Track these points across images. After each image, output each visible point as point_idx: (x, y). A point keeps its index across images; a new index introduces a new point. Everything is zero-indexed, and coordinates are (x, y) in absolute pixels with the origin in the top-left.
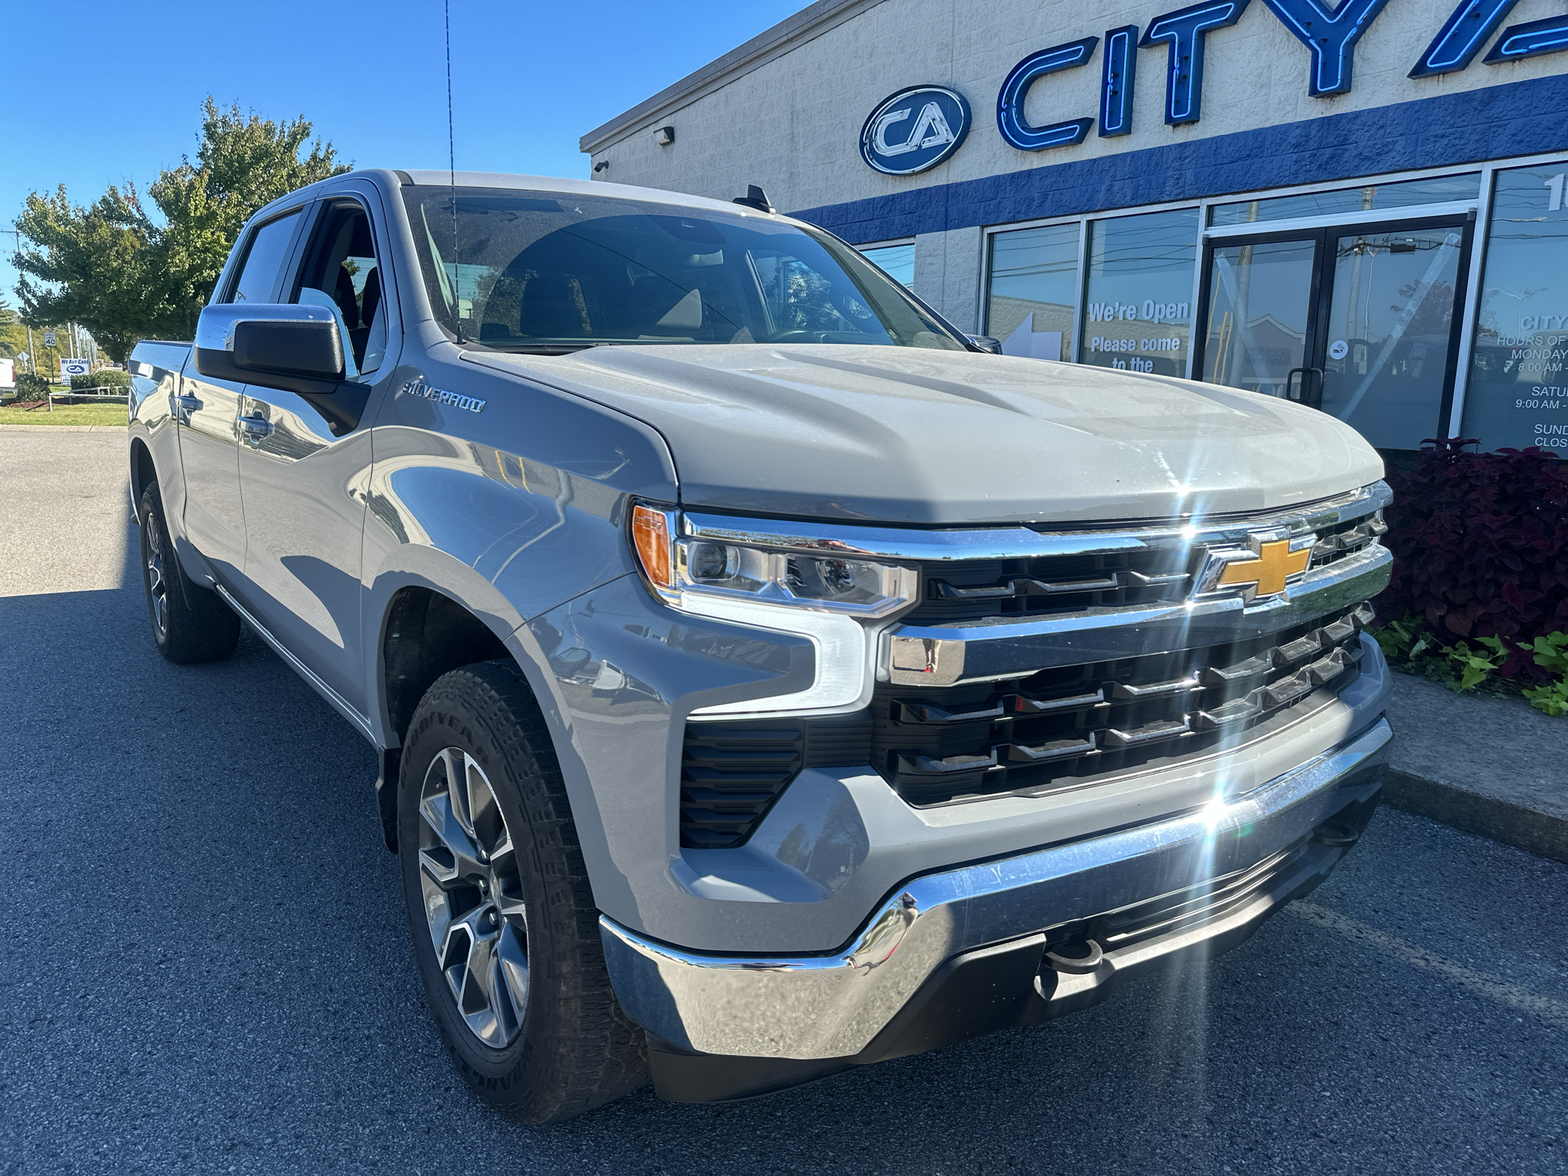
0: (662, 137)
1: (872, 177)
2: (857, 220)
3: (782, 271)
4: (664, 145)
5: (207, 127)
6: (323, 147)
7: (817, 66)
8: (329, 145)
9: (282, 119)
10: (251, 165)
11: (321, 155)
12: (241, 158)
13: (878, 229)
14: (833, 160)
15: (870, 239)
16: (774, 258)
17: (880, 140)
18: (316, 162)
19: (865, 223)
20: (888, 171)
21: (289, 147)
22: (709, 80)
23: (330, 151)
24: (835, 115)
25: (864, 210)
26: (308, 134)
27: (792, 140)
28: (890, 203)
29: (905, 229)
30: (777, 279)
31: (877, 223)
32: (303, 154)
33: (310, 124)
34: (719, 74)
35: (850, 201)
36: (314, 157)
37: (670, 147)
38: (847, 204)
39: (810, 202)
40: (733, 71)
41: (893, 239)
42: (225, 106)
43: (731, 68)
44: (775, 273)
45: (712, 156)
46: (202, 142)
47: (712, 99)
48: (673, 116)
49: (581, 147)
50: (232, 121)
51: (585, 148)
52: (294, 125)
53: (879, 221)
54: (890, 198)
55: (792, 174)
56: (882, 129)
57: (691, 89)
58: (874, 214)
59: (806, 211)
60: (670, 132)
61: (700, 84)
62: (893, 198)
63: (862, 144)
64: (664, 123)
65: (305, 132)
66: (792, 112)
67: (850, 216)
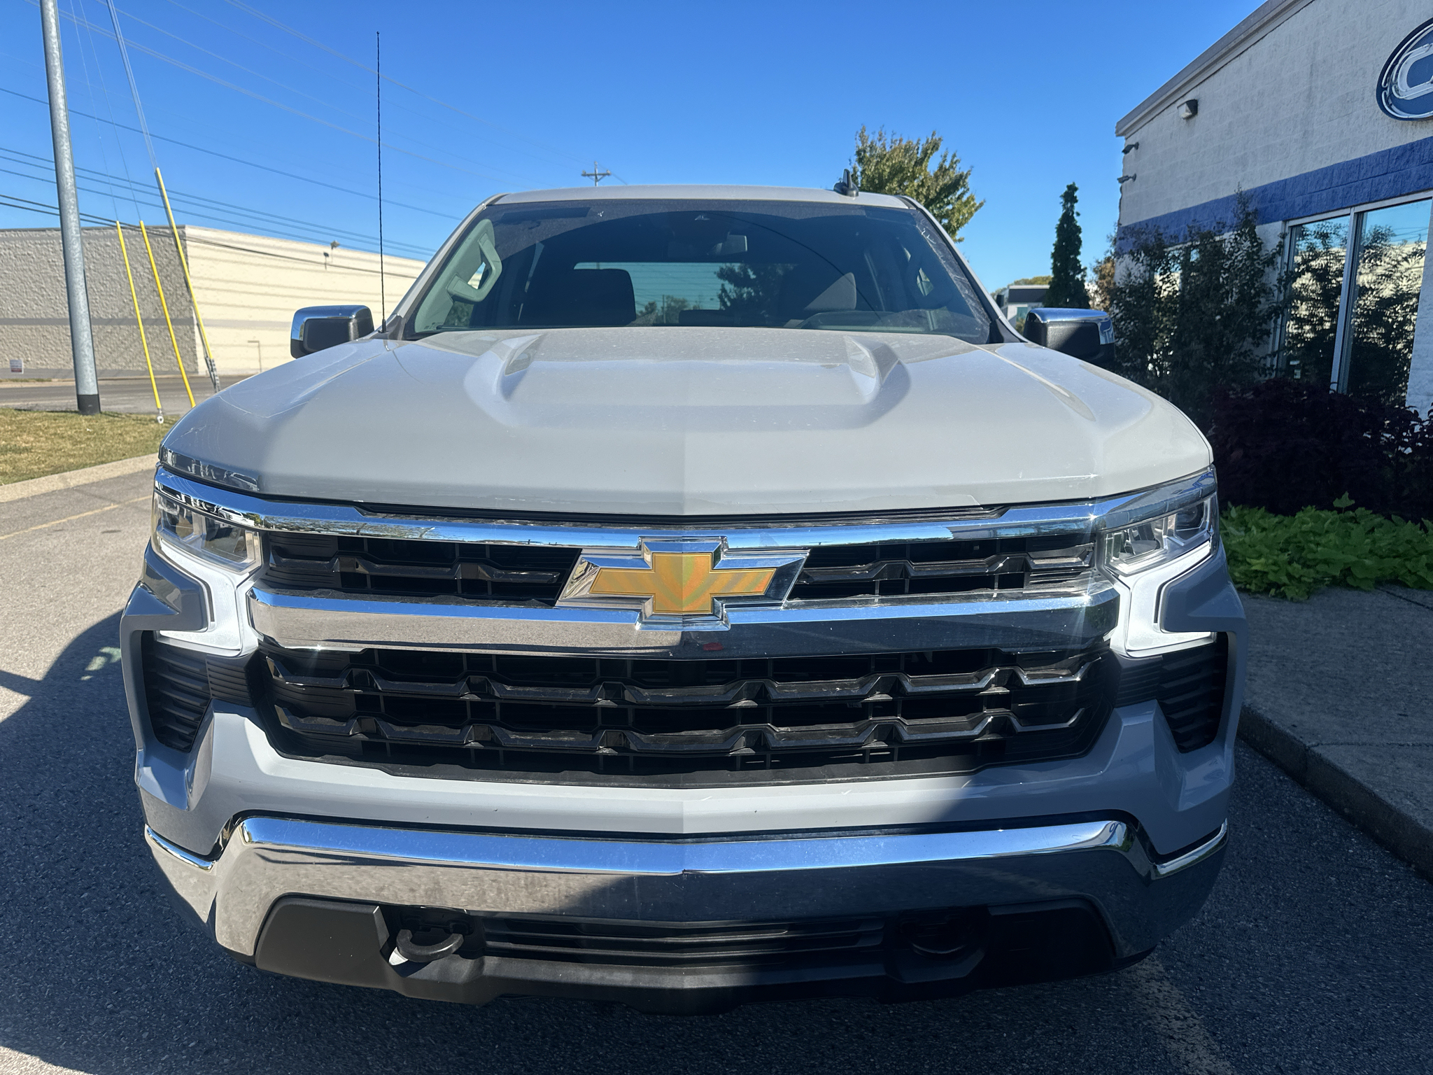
0: (1184, 112)
1: (1390, 125)
2: (1369, 175)
3: (1288, 237)
4: (1188, 118)
5: (858, 153)
6: (949, 159)
7: (1342, 9)
8: (954, 156)
9: (918, 138)
10: (888, 181)
11: (947, 165)
12: (881, 176)
13: (1391, 184)
14: (1350, 111)
15: (1382, 196)
16: (1280, 222)
17: (1402, 83)
18: (943, 170)
19: (1377, 179)
20: (1406, 116)
21: (919, 162)
22: (1233, 44)
23: (955, 160)
24: (1356, 62)
25: (1377, 165)
26: (937, 149)
27: (1309, 96)
28: (1408, 154)
29: (1422, 182)
30: (1281, 246)
31: (1391, 177)
32: (932, 166)
33: (940, 139)
34: (1243, 37)
35: (1364, 155)
36: (941, 167)
37: (1192, 121)
38: (1360, 159)
39: (1321, 162)
40: (1257, 31)
41: (1408, 194)
42: (873, 133)
43: (1255, 28)
44: (1280, 240)
45: (1230, 124)
46: (853, 165)
47: (1236, 64)
48: (1198, 87)
49: (1117, 132)
50: (879, 145)
51: (1121, 132)
52: (927, 142)
53: (1393, 174)
54: (1409, 148)
55: (1306, 132)
56: (1406, 68)
57: (1216, 57)
58: (1388, 167)
59: (1316, 171)
60: (1193, 106)
61: (1224, 51)
62: (1411, 147)
63: (1380, 89)
64: (1189, 97)
65: (935, 147)
66: (1312, 66)
67: (1363, 172)
